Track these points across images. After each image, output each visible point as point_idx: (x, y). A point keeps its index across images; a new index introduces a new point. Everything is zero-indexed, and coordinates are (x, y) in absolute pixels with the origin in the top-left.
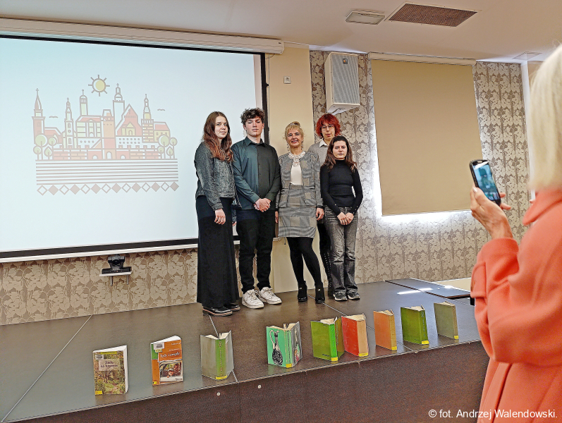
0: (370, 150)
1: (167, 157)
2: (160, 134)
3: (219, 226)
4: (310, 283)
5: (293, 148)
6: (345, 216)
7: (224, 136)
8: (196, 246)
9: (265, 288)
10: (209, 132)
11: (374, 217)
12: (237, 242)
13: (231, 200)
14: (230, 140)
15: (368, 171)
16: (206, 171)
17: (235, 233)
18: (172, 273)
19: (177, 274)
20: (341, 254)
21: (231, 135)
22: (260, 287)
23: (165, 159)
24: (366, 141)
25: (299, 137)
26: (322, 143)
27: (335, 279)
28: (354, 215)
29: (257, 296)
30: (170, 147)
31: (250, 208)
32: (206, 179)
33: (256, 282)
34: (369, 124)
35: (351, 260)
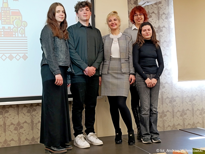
0: (169, 33)
1: (20, 35)
2: (14, 19)
3: (58, 87)
4: (124, 130)
5: (113, 31)
6: (151, 81)
7: (62, 20)
8: (40, 101)
9: (90, 133)
10: (51, 18)
11: (172, 82)
12: (71, 99)
13: (67, 68)
14: (66, 23)
15: (168, 48)
16: (49, 46)
17: (69, 93)
18: (22, 121)
19: (26, 122)
20: (147, 109)
21: (67, 19)
22: (87, 132)
23: (18, 37)
24: (167, 26)
25: (117, 22)
26: (134, 27)
27: (142, 127)
28: (157, 80)
29: (85, 139)
30: (22, 28)
31: (81, 73)
32: (48, 52)
33: (85, 129)
34: (168, 14)
35: (155, 114)
